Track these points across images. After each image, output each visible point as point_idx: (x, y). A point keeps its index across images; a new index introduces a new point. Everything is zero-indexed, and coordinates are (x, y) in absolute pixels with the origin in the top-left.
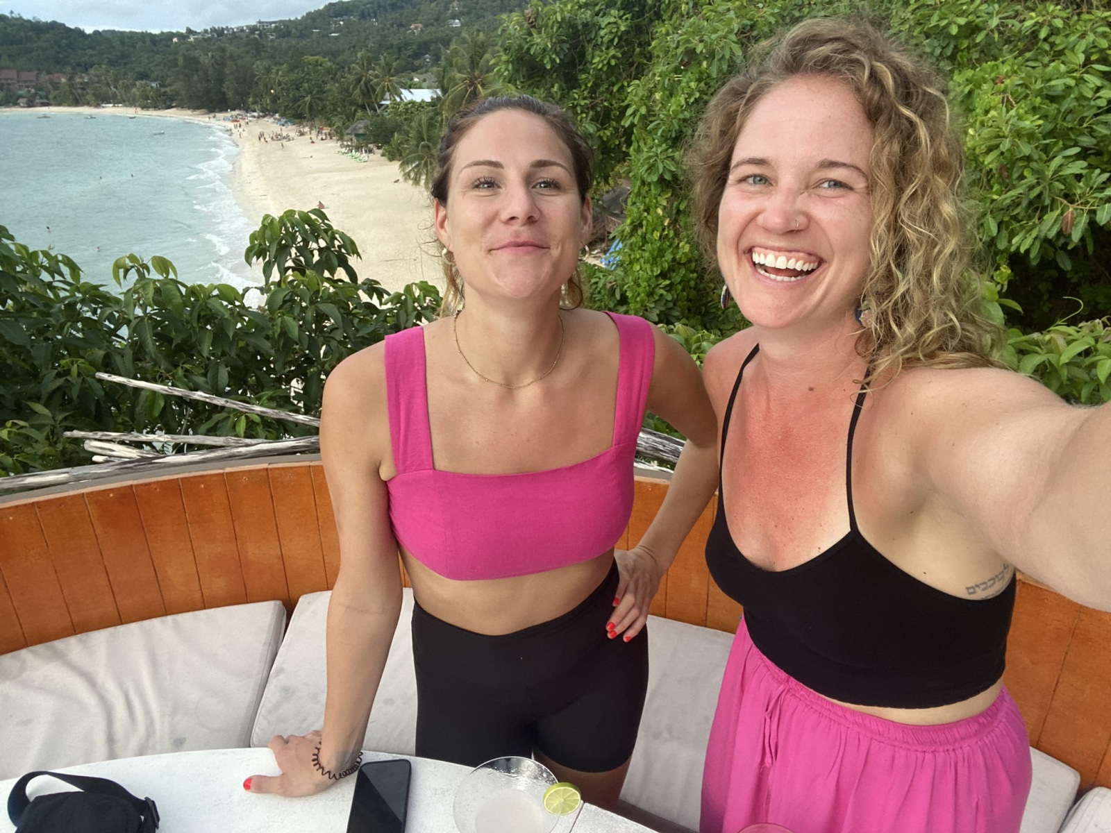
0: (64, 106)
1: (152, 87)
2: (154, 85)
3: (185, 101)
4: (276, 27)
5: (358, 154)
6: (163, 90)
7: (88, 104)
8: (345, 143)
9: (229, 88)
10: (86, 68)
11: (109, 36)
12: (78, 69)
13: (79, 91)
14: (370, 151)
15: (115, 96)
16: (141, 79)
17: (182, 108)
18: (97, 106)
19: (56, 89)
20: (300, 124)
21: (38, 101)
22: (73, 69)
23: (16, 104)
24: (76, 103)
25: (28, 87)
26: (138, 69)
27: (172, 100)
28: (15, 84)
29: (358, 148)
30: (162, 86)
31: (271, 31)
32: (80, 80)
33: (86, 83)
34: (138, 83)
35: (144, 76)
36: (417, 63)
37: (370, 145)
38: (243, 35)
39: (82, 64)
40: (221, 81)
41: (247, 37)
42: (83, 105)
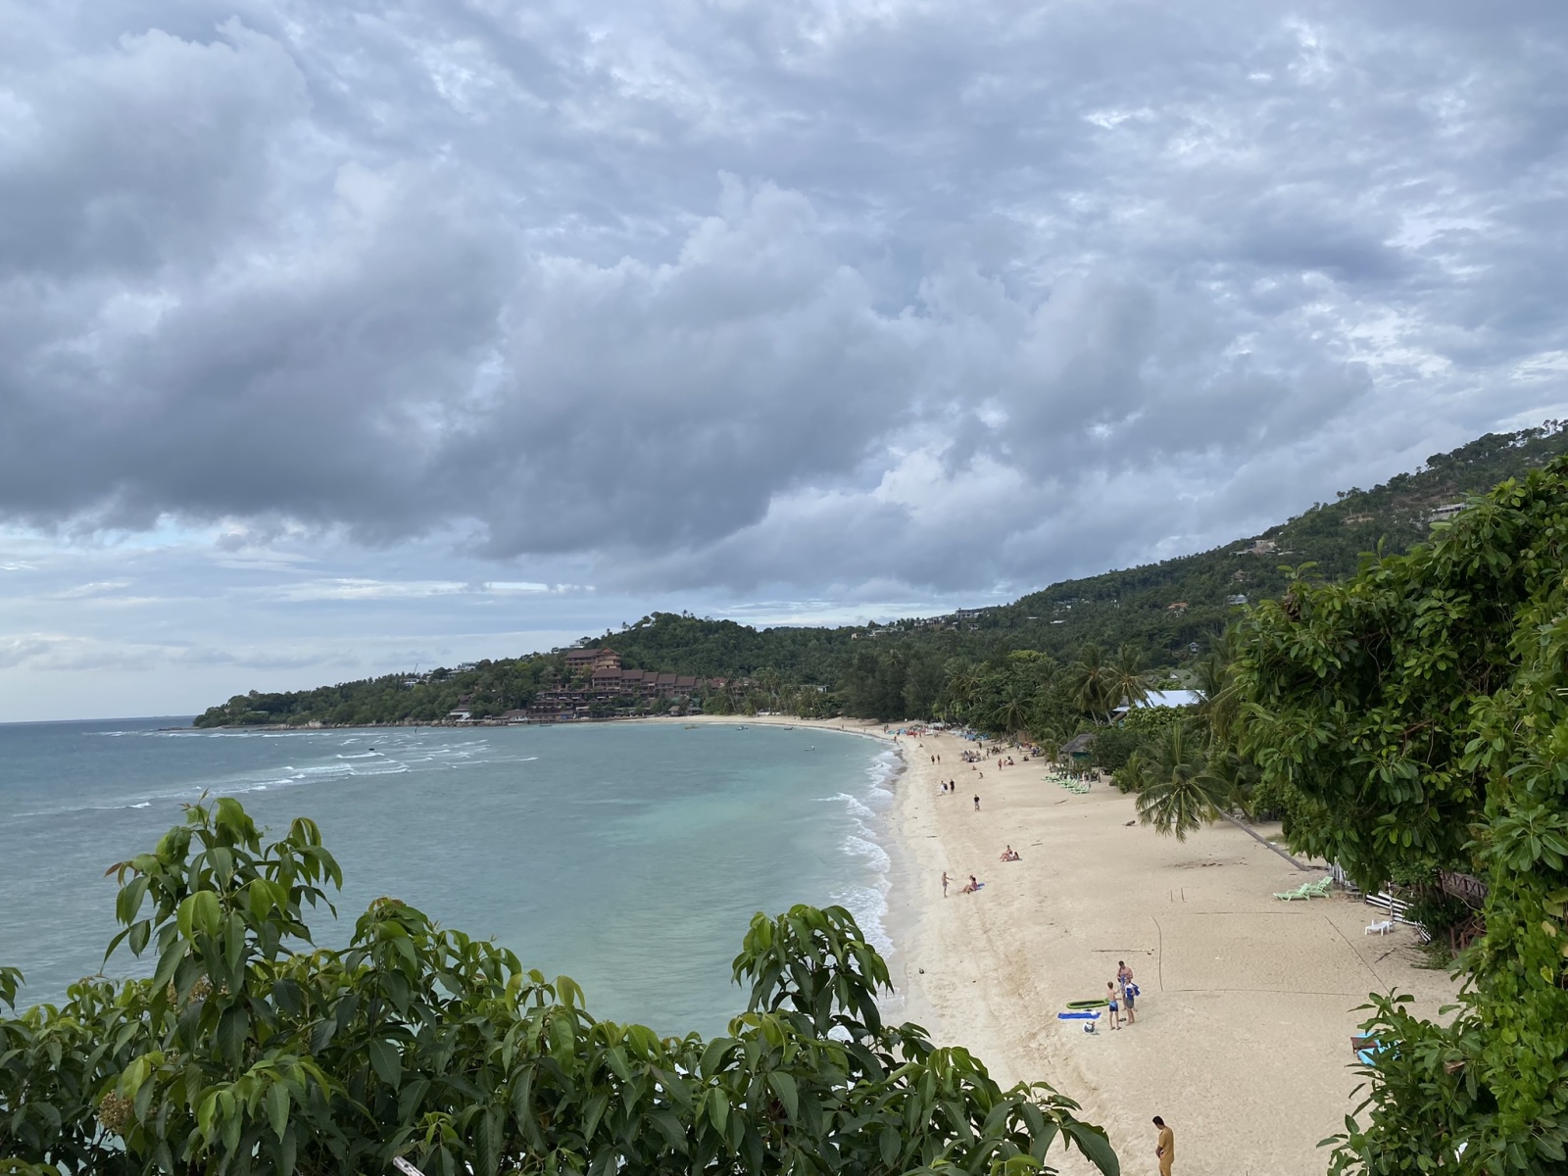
0: (716, 714)
1: (817, 692)
2: (820, 689)
3: (854, 708)
4: (980, 615)
5: (1075, 782)
6: (830, 695)
7: (743, 712)
8: (1058, 765)
9: (909, 692)
10: (748, 670)
11: (780, 634)
12: (741, 671)
13: (737, 697)
14: (1095, 777)
15: (774, 703)
16: (806, 682)
17: (849, 716)
18: (752, 714)
19: (711, 694)
20: (998, 738)
21: (691, 708)
22: (736, 671)
23: (667, 713)
24: (730, 710)
25: (683, 693)
26: (804, 672)
27: (838, 706)
28: (670, 689)
29: (1076, 774)
30: (830, 690)
31: (973, 622)
32: (740, 685)
33: (746, 688)
34: (802, 687)
35: (810, 679)
36: (1176, 654)
37: (1093, 769)
38: (937, 627)
39: (747, 667)
40: (901, 684)
41: (942, 629)
42: (737, 713)
